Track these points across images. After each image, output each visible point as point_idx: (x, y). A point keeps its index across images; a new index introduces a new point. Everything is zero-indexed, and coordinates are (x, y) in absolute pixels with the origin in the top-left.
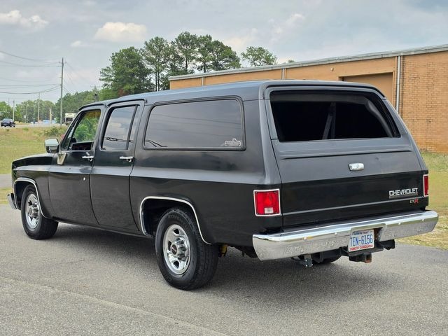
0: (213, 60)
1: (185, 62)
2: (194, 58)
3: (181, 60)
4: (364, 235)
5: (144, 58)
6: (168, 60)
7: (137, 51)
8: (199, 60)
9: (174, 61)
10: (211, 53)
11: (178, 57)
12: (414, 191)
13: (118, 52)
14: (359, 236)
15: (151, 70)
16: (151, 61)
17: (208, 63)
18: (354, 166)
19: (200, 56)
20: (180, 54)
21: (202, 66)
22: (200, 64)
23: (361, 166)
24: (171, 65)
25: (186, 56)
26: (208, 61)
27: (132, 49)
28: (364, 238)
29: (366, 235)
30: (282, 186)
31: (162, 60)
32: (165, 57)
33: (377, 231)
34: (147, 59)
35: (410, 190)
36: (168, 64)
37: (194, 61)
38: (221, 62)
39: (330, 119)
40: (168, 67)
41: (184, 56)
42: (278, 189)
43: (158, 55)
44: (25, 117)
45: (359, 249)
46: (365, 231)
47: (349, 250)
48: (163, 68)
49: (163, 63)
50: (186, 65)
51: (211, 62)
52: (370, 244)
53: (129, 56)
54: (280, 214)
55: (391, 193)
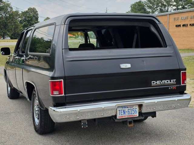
0: (182, 6)
1: (167, 7)
2: (171, 5)
3: (165, 6)
4: (130, 108)
5: (146, 6)
6: (158, 7)
7: (143, 2)
8: (174, 6)
9: (161, 6)
10: (181, 2)
11: (163, 4)
12: (173, 81)
13: (134, 3)
14: (126, 110)
15: (149, 12)
16: (150, 7)
17: (179, 7)
18: (123, 66)
19: (175, 3)
20: (165, 3)
21: (176, 9)
22: (175, 8)
23: (129, 66)
24: (160, 9)
25: (168, 4)
26: (179, 6)
27: (140, 2)
28: (130, 111)
29: (132, 108)
30: (65, 78)
31: (155, 6)
32: (157, 5)
33: (140, 106)
34: (148, 6)
35: (169, 81)
36: (158, 8)
37: (172, 6)
38: (186, 6)
39: (136, 36)
40: (158, 10)
41: (166, 4)
42: (62, 80)
43: (153, 4)
44: (92, 36)
45: (126, 117)
46: (132, 106)
47: (118, 118)
48: (156, 10)
49: (156, 8)
50: (168, 8)
51: (181, 6)
52: (135, 114)
53: (138, 5)
54: (63, 95)
55: (153, 83)
